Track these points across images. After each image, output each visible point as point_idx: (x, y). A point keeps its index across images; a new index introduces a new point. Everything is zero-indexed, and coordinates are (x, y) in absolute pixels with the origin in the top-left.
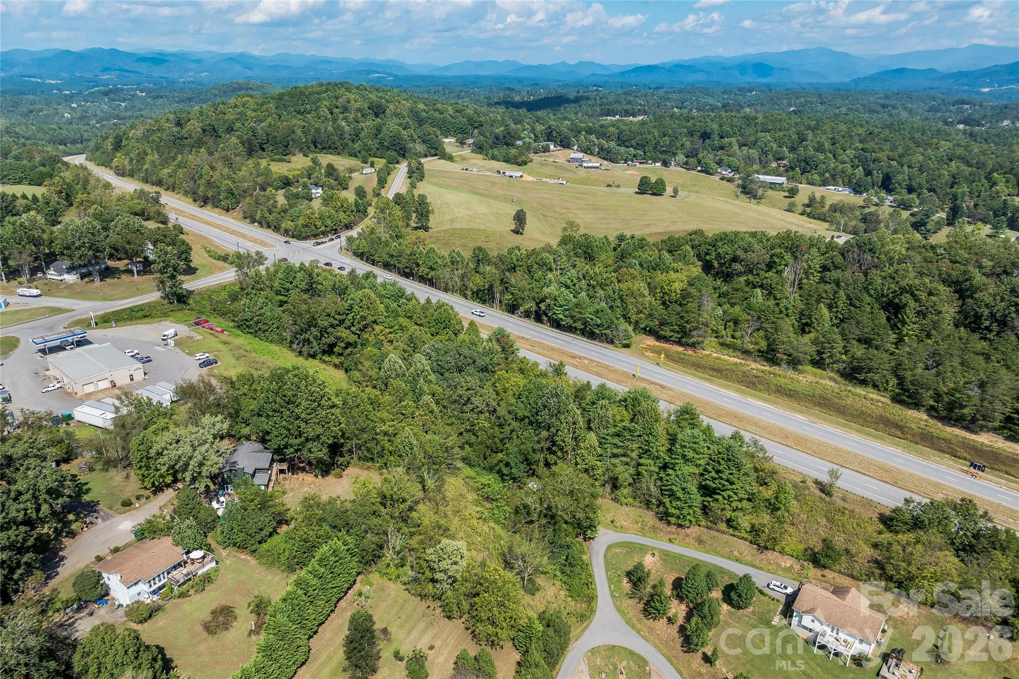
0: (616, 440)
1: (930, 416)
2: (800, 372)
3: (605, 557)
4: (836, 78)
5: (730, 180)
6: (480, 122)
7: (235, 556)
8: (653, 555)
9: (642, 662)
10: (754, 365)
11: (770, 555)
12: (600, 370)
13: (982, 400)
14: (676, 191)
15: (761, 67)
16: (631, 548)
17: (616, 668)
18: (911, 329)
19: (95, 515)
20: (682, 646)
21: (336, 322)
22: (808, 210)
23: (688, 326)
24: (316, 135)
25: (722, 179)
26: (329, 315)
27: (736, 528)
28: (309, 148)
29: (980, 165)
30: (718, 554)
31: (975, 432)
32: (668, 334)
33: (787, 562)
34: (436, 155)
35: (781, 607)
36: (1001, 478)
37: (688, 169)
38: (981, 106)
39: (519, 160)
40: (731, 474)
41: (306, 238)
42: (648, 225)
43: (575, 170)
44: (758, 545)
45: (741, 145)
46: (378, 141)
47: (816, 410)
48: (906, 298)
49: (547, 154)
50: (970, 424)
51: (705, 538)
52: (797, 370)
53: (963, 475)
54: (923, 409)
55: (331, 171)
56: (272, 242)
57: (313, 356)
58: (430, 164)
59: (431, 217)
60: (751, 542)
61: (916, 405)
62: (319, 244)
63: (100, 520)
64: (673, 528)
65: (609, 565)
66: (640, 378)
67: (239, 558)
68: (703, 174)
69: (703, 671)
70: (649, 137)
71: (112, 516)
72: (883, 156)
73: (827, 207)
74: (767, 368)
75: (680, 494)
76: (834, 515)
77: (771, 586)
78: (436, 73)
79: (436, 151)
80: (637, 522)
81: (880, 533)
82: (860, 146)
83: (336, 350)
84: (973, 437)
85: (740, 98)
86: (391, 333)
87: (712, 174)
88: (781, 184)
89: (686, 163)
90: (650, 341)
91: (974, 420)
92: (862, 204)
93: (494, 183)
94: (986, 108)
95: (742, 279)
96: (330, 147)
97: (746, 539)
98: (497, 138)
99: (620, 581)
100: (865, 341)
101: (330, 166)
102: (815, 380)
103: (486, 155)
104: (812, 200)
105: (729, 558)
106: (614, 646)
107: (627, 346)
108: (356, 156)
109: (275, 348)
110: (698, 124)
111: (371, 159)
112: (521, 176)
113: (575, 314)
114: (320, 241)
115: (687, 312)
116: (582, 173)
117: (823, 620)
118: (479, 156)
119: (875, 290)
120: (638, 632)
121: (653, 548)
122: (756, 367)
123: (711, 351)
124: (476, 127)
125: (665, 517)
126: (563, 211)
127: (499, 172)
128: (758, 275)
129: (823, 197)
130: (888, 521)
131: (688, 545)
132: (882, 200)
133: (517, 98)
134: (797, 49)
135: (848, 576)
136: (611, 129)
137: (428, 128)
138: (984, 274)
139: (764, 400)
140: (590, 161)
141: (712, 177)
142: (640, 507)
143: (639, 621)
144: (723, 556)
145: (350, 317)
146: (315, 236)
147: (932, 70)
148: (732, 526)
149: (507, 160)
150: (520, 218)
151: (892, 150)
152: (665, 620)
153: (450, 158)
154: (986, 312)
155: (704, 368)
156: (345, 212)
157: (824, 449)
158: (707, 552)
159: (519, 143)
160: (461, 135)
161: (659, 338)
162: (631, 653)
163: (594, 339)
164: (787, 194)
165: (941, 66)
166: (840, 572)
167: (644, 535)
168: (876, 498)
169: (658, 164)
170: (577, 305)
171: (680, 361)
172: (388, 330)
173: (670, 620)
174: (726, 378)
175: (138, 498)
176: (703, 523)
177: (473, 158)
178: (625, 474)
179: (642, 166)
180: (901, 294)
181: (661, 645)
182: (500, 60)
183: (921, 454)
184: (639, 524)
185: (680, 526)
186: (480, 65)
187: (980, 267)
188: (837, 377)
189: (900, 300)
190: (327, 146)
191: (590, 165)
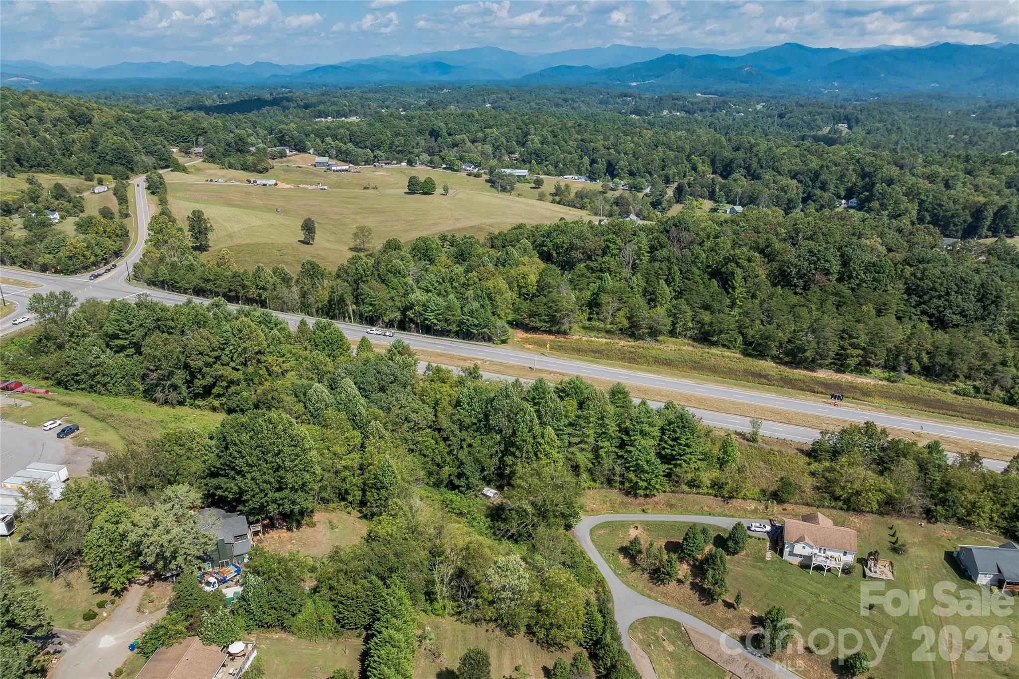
0: (570, 430)
1: (775, 362)
2: (661, 342)
3: (592, 541)
4: (509, 76)
5: (477, 176)
6: (204, 129)
7: (267, 638)
8: (637, 528)
9: (675, 625)
10: (622, 343)
11: (735, 503)
12: (496, 368)
13: (818, 343)
14: (446, 189)
15: (441, 66)
16: (613, 527)
17: (657, 637)
18: (740, 290)
19: (56, 640)
20: (701, 601)
21: (212, 360)
22: (557, 198)
23: (558, 315)
24: (18, 150)
25: (469, 175)
26: (201, 354)
27: (699, 487)
28: (13, 167)
29: (680, 149)
30: (690, 512)
31: (813, 370)
32: (539, 325)
33: (751, 505)
34: (167, 167)
35: (768, 544)
36: (852, 403)
37: (434, 167)
38: (640, 98)
39: (260, 167)
40: (687, 439)
41: (75, 272)
42: (434, 224)
43: (325, 174)
44: (723, 497)
45: (473, 142)
46: (97, 155)
47: (695, 373)
48: (731, 266)
49: (284, 159)
50: (811, 365)
51: (673, 501)
52: (657, 341)
53: (828, 406)
54: (769, 358)
55: (59, 192)
56: (33, 281)
57: (181, 403)
58: (169, 176)
59: (210, 235)
60: (716, 496)
61: (762, 355)
62: (96, 277)
63: (66, 646)
64: (641, 500)
65: (600, 548)
66: (537, 369)
67: (273, 639)
68: (449, 171)
69: (730, 616)
70: (383, 137)
71: (79, 636)
72: (599, 144)
73: (573, 195)
74: (633, 343)
75: (646, 467)
76: (767, 456)
77: (753, 528)
78: (90, 76)
79: (168, 163)
80: (605, 502)
81: (809, 464)
82: (579, 137)
83: (215, 391)
84: (815, 374)
85: (435, 96)
86: (283, 362)
87: (457, 171)
88: (524, 176)
89: (431, 162)
90: (520, 334)
91: (813, 361)
92: (601, 189)
93: (248, 194)
94: (644, 100)
95: (583, 265)
96: (39, 165)
97: (708, 494)
98: (228, 145)
99: (617, 559)
100: (706, 307)
101: (58, 187)
102: (677, 347)
103: (223, 164)
104: (558, 188)
105: (703, 514)
106: (645, 618)
107: (504, 342)
108: (72, 173)
109: (128, 401)
110: (424, 123)
111: (97, 176)
112: (276, 184)
113: (449, 317)
114: (96, 272)
115: (553, 302)
116: (333, 177)
117: (812, 544)
118: (212, 165)
119: (702, 262)
120: (656, 600)
121: (633, 522)
122: (624, 343)
123: (578, 336)
124: (201, 135)
125: (632, 491)
126: (338, 217)
127: (250, 182)
128: (596, 260)
129: (567, 186)
130: (813, 453)
131: (661, 512)
132: (617, 185)
133: (208, 103)
134: (469, 48)
135: (804, 504)
136: (342, 130)
137: (150, 138)
138: (781, 240)
139: (650, 372)
140: (336, 165)
141: (458, 173)
142: (603, 488)
143: (651, 589)
144: (696, 514)
145: (227, 352)
146: (86, 268)
147: (587, 67)
148: (694, 486)
149: (245, 168)
150: (309, 228)
151: (605, 140)
152: (674, 582)
153: (184, 170)
154: (794, 271)
155: (585, 351)
156: (109, 237)
157: (722, 405)
158: (681, 514)
159: (253, 149)
160: (186, 143)
161: (527, 329)
162: (662, 619)
163: (471, 339)
164: (533, 185)
165: (594, 63)
166: (796, 503)
167: (618, 512)
168: (789, 437)
169: (404, 164)
170: (448, 308)
171: (560, 348)
172: (281, 359)
173: (680, 581)
174: (608, 357)
175: (101, 605)
176: (668, 489)
177: (208, 168)
178: (583, 458)
179: (387, 166)
180: (727, 263)
181: (682, 604)
182: (164, 62)
183: (790, 395)
184: (608, 504)
185: (646, 496)
186: (144, 67)
187: (777, 234)
188: (690, 342)
189: (727, 268)
190: (35, 163)
191: (339, 168)
